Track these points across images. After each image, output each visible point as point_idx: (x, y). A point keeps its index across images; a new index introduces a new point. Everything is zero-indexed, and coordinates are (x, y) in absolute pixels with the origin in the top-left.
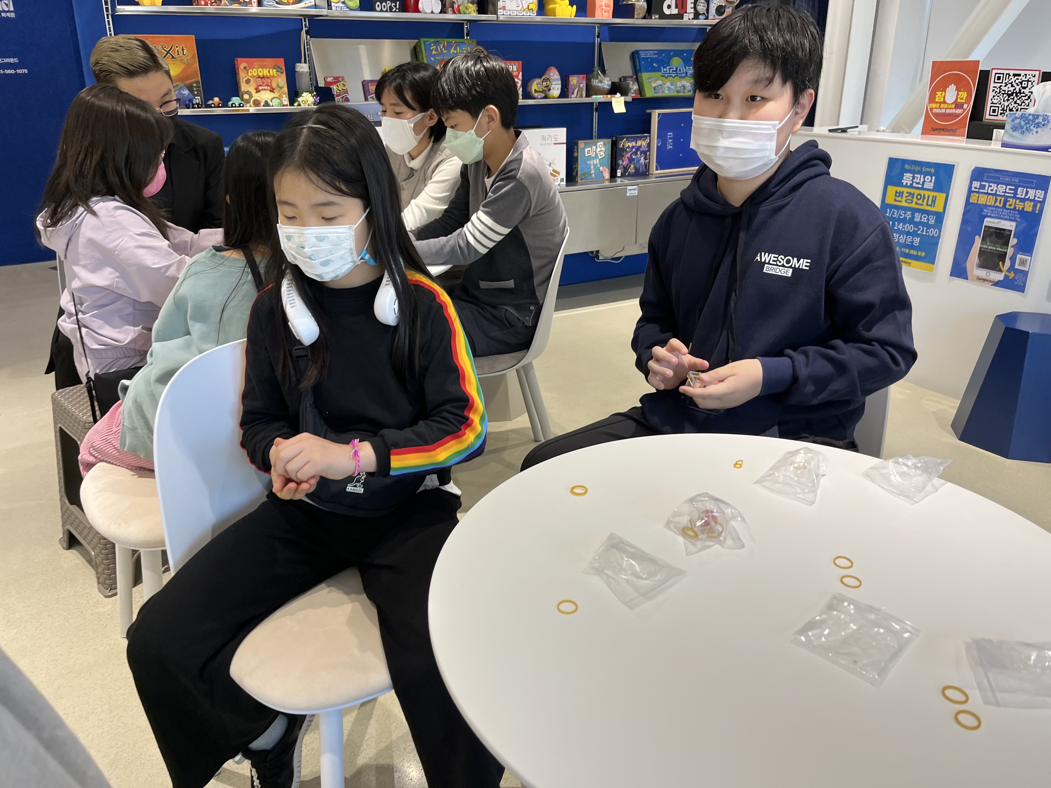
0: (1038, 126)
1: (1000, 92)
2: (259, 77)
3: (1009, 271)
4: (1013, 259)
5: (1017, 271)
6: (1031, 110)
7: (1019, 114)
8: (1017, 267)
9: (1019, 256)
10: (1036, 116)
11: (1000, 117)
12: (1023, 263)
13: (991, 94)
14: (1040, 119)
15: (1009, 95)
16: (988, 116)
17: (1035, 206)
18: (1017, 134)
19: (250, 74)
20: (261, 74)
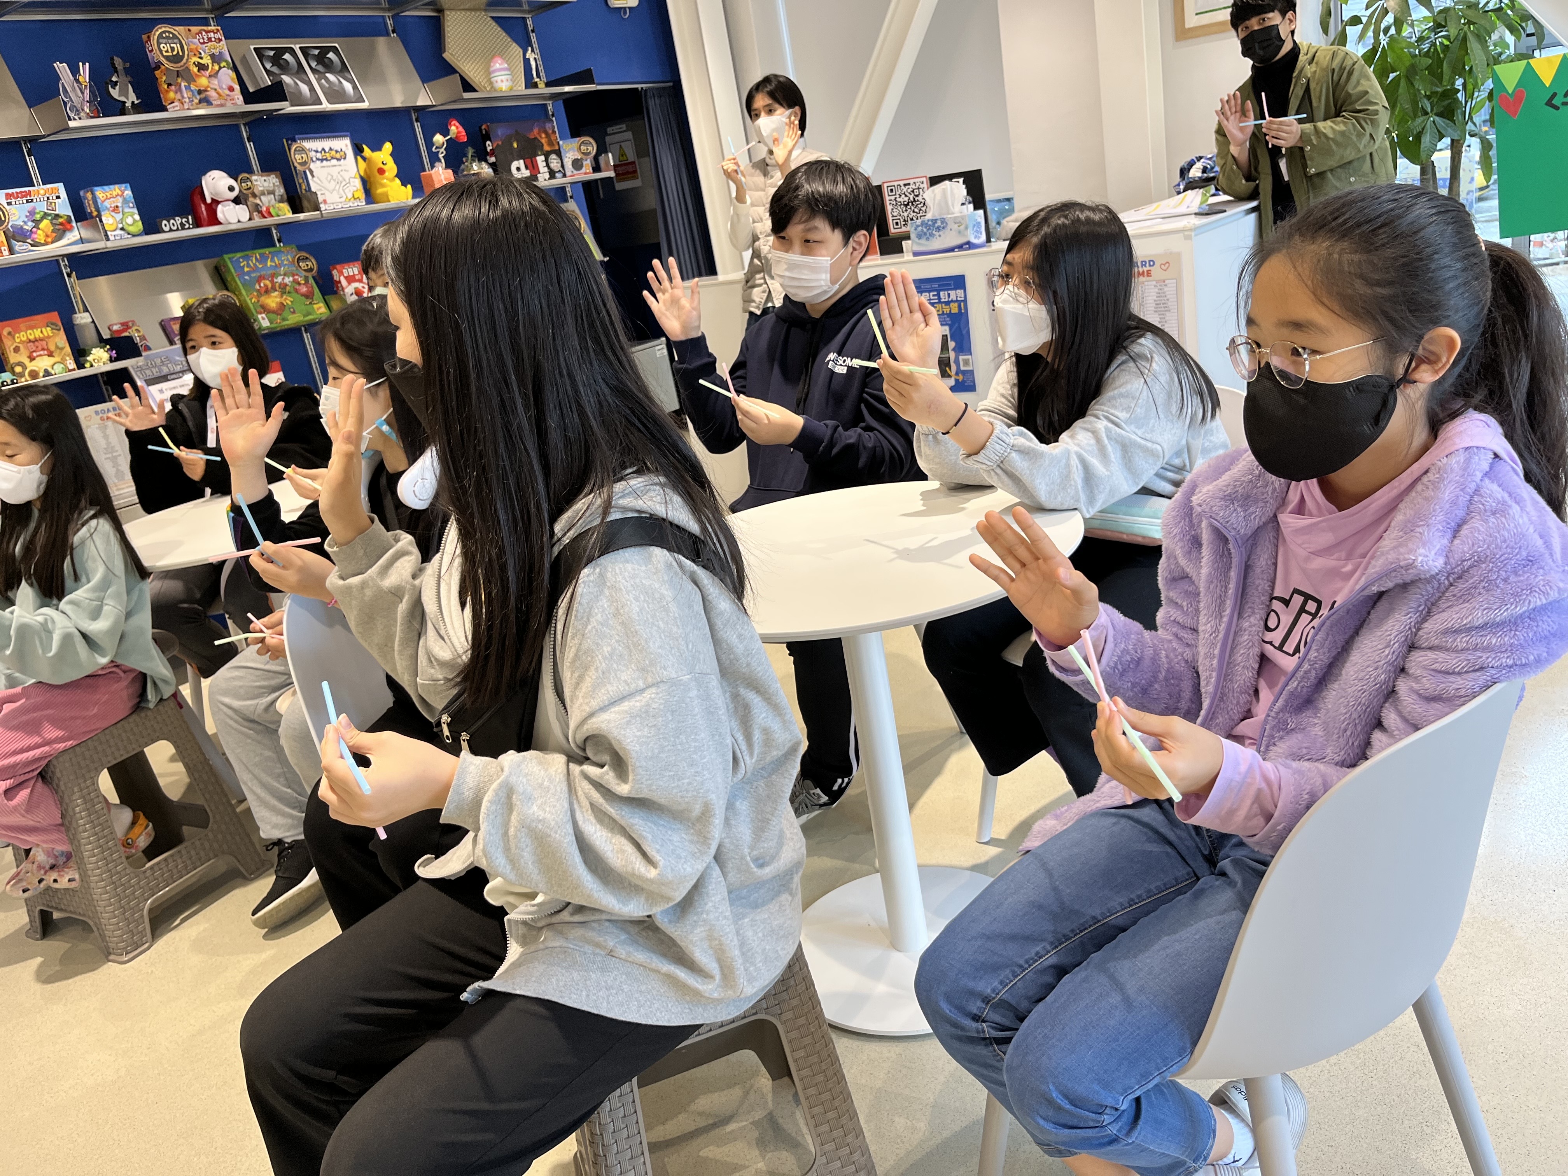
0: (938, 229)
1: (897, 204)
2: (30, 341)
3: (957, 374)
4: (957, 362)
5: (964, 373)
6: (929, 216)
7: (919, 222)
8: (962, 368)
9: (961, 358)
10: (935, 221)
11: (904, 229)
12: (966, 362)
13: (889, 208)
14: (939, 223)
15: (906, 205)
16: (893, 230)
17: (959, 307)
18: (923, 241)
19: (18, 340)
20: (32, 337)
